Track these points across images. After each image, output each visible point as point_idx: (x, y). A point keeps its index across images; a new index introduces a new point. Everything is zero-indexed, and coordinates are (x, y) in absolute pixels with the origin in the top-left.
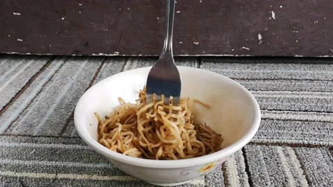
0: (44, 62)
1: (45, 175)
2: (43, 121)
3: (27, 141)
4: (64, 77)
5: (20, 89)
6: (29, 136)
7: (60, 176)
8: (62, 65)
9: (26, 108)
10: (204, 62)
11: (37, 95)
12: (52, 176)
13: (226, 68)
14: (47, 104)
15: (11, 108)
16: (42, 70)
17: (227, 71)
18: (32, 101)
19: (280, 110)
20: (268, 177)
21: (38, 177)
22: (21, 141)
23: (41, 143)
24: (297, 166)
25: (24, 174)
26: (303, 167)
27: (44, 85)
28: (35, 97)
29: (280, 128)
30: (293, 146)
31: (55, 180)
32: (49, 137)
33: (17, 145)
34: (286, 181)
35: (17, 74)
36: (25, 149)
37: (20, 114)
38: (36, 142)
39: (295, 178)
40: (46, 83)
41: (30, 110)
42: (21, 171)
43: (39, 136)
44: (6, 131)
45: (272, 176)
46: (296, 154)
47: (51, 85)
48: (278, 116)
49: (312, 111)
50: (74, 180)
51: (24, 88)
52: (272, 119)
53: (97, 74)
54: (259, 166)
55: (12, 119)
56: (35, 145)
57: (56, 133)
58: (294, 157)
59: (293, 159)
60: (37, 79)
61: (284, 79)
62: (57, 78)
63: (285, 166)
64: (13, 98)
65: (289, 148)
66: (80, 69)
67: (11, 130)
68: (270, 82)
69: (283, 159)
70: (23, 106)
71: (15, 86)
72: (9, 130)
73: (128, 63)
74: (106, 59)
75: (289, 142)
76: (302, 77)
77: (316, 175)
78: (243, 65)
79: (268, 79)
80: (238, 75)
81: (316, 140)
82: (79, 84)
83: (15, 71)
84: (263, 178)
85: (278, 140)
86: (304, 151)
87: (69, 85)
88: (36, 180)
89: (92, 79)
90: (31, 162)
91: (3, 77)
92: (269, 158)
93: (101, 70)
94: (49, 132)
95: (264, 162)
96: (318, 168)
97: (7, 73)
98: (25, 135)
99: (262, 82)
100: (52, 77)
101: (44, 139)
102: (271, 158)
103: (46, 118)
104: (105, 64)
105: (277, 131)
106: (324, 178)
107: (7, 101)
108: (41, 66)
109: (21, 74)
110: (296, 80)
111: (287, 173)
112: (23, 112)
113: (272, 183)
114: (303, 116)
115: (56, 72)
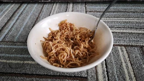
0: (19, 5)
1: (19, 62)
2: (19, 34)
3: (12, 45)
4: (28, 12)
5: (9, 18)
6: (13, 42)
7: (25, 62)
8: (27, 6)
9: (12, 28)
10: (88, 3)
11: (16, 21)
12: (22, 62)
13: (97, 6)
14: (20, 26)
15: (5, 28)
16: (18, 8)
17: (97, 8)
18: (14, 24)
19: (120, 28)
20: (114, 62)
21: (16, 62)
22: (9, 45)
23: (18, 46)
24: (127, 56)
25: (10, 61)
26: (129, 57)
27: (19, 16)
28: (15, 22)
29: (119, 37)
30: (125, 46)
31: (23, 64)
32: (21, 42)
33: (8, 46)
34: (121, 64)
35: (8, 11)
36: (11, 48)
37: (9, 31)
38: (15, 45)
39: (125, 62)
40: (20, 15)
41: (13, 29)
42: (9, 60)
43: (17, 42)
44: (3, 40)
45: (115, 61)
46: (126, 50)
47: (22, 16)
48: (119, 31)
49: (134, 28)
50: (31, 64)
51: (11, 18)
52: (116, 33)
53: (41, 10)
54: (110, 57)
55: (5, 33)
56: (15, 47)
57: (24, 40)
58: (125, 52)
59: (125, 53)
60: (16, 13)
61: (122, 12)
62: (24, 13)
63: (121, 57)
64: (6, 23)
65: (123, 47)
66: (34, 8)
67: (5, 39)
68: (116, 13)
69: (121, 53)
70: (10, 27)
71: (7, 17)
72: (4, 39)
73: (55, 4)
74: (45, 3)
75: (123, 44)
76: (130, 11)
77: (135, 61)
78: (104, 5)
79: (115, 12)
80: (102, 10)
81: (135, 43)
82: (34, 15)
83: (7, 9)
84: (111, 63)
85: (118, 43)
86: (130, 48)
87: (29, 16)
88: (15, 64)
89: (39, 13)
90: (13, 55)
91: (2, 12)
92: (114, 53)
93: (43, 8)
94: (21, 40)
95: (112, 55)
96: (135, 57)
97: (4, 11)
98: (11, 42)
99: (112, 13)
100: (22, 12)
101: (19, 44)
102: (115, 53)
103: (20, 33)
104: (45, 5)
105: (118, 39)
106: (138, 62)
107: (3, 25)
108: (18, 7)
109: (10, 11)
110: (127, 12)
111: (122, 60)
112: (10, 30)
113: (115, 65)
114: (130, 31)
115: (24, 9)
